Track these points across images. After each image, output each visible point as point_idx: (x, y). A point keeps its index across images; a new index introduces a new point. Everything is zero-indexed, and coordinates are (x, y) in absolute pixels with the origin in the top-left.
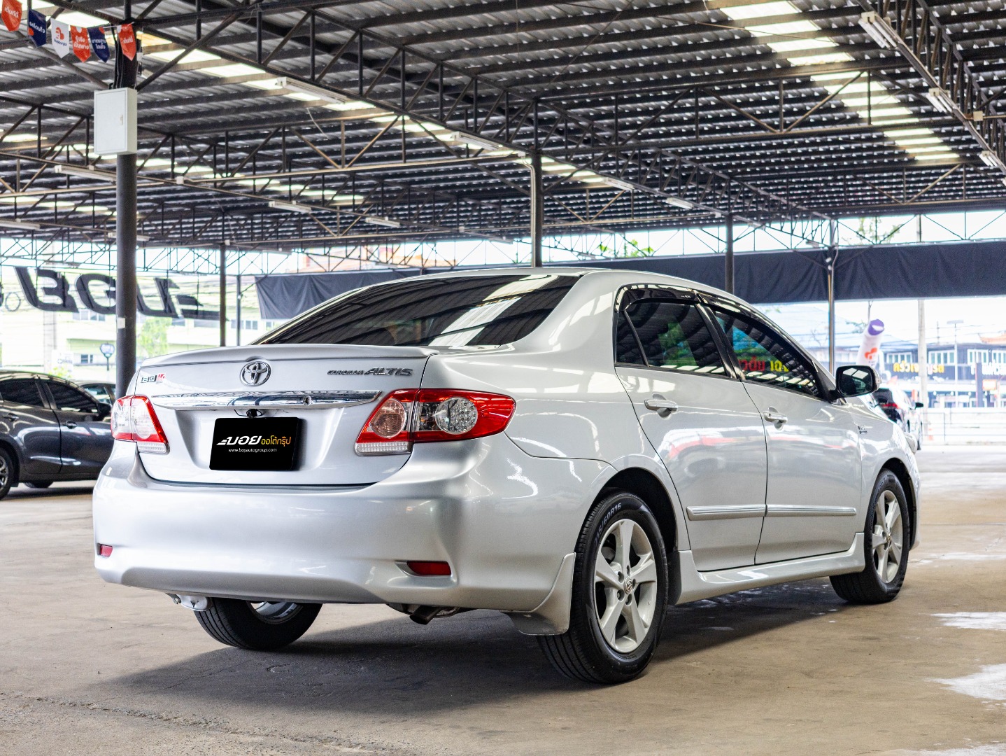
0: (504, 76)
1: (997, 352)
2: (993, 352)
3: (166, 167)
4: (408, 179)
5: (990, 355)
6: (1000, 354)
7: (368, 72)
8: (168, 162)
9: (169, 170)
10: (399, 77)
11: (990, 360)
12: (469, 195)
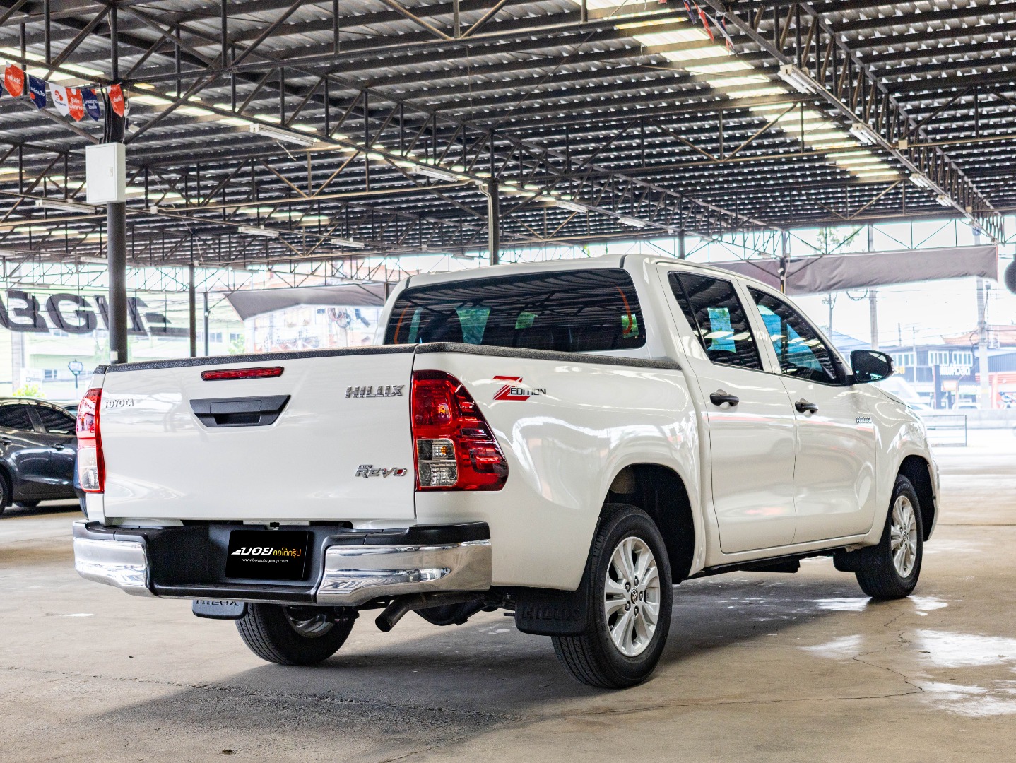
0: (460, 112)
1: (958, 353)
2: (954, 353)
3: (140, 194)
4: (372, 201)
5: (951, 355)
6: (960, 356)
7: (332, 110)
8: (142, 190)
9: (143, 197)
10: (363, 114)
11: (951, 362)
12: (431, 214)
